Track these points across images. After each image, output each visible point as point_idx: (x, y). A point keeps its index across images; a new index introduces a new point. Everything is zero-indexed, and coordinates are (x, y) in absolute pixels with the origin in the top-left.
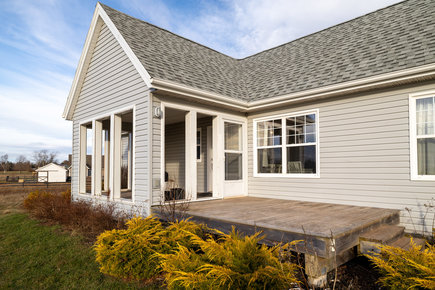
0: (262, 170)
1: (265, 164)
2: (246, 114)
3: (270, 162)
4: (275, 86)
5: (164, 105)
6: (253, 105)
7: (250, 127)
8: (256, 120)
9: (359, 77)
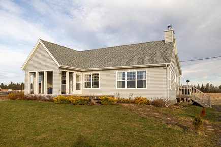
0: (86, 87)
1: (87, 86)
2: (82, 72)
3: (88, 85)
4: (89, 65)
5: (62, 70)
6: (83, 70)
7: (83, 75)
8: (84, 74)
9: (107, 67)
